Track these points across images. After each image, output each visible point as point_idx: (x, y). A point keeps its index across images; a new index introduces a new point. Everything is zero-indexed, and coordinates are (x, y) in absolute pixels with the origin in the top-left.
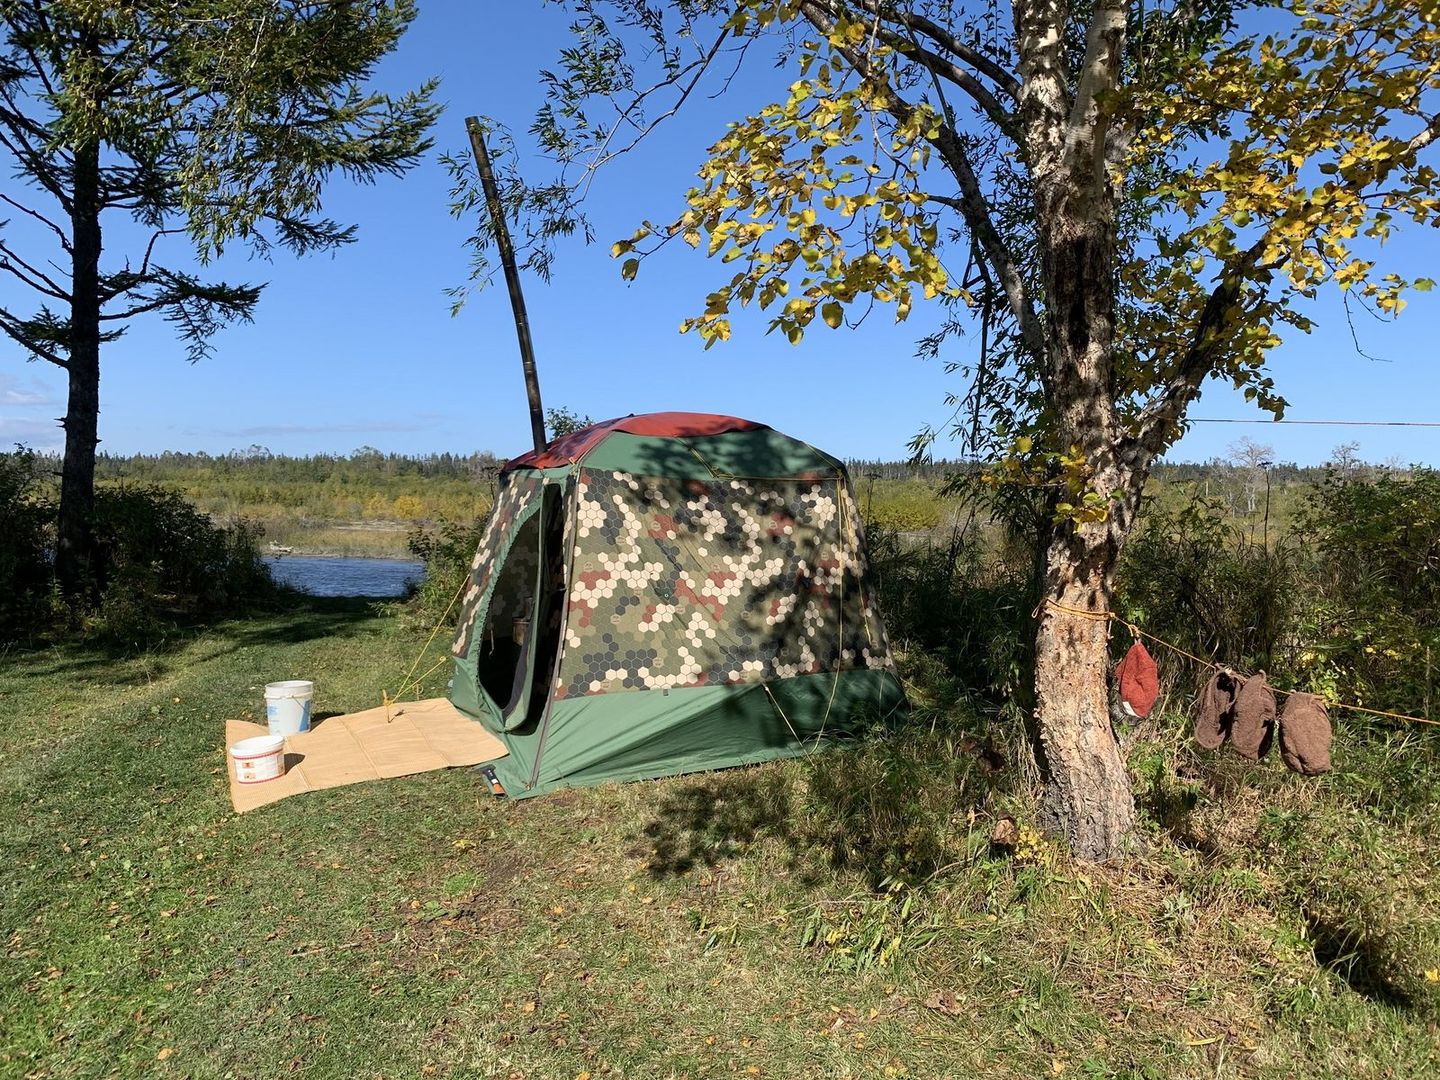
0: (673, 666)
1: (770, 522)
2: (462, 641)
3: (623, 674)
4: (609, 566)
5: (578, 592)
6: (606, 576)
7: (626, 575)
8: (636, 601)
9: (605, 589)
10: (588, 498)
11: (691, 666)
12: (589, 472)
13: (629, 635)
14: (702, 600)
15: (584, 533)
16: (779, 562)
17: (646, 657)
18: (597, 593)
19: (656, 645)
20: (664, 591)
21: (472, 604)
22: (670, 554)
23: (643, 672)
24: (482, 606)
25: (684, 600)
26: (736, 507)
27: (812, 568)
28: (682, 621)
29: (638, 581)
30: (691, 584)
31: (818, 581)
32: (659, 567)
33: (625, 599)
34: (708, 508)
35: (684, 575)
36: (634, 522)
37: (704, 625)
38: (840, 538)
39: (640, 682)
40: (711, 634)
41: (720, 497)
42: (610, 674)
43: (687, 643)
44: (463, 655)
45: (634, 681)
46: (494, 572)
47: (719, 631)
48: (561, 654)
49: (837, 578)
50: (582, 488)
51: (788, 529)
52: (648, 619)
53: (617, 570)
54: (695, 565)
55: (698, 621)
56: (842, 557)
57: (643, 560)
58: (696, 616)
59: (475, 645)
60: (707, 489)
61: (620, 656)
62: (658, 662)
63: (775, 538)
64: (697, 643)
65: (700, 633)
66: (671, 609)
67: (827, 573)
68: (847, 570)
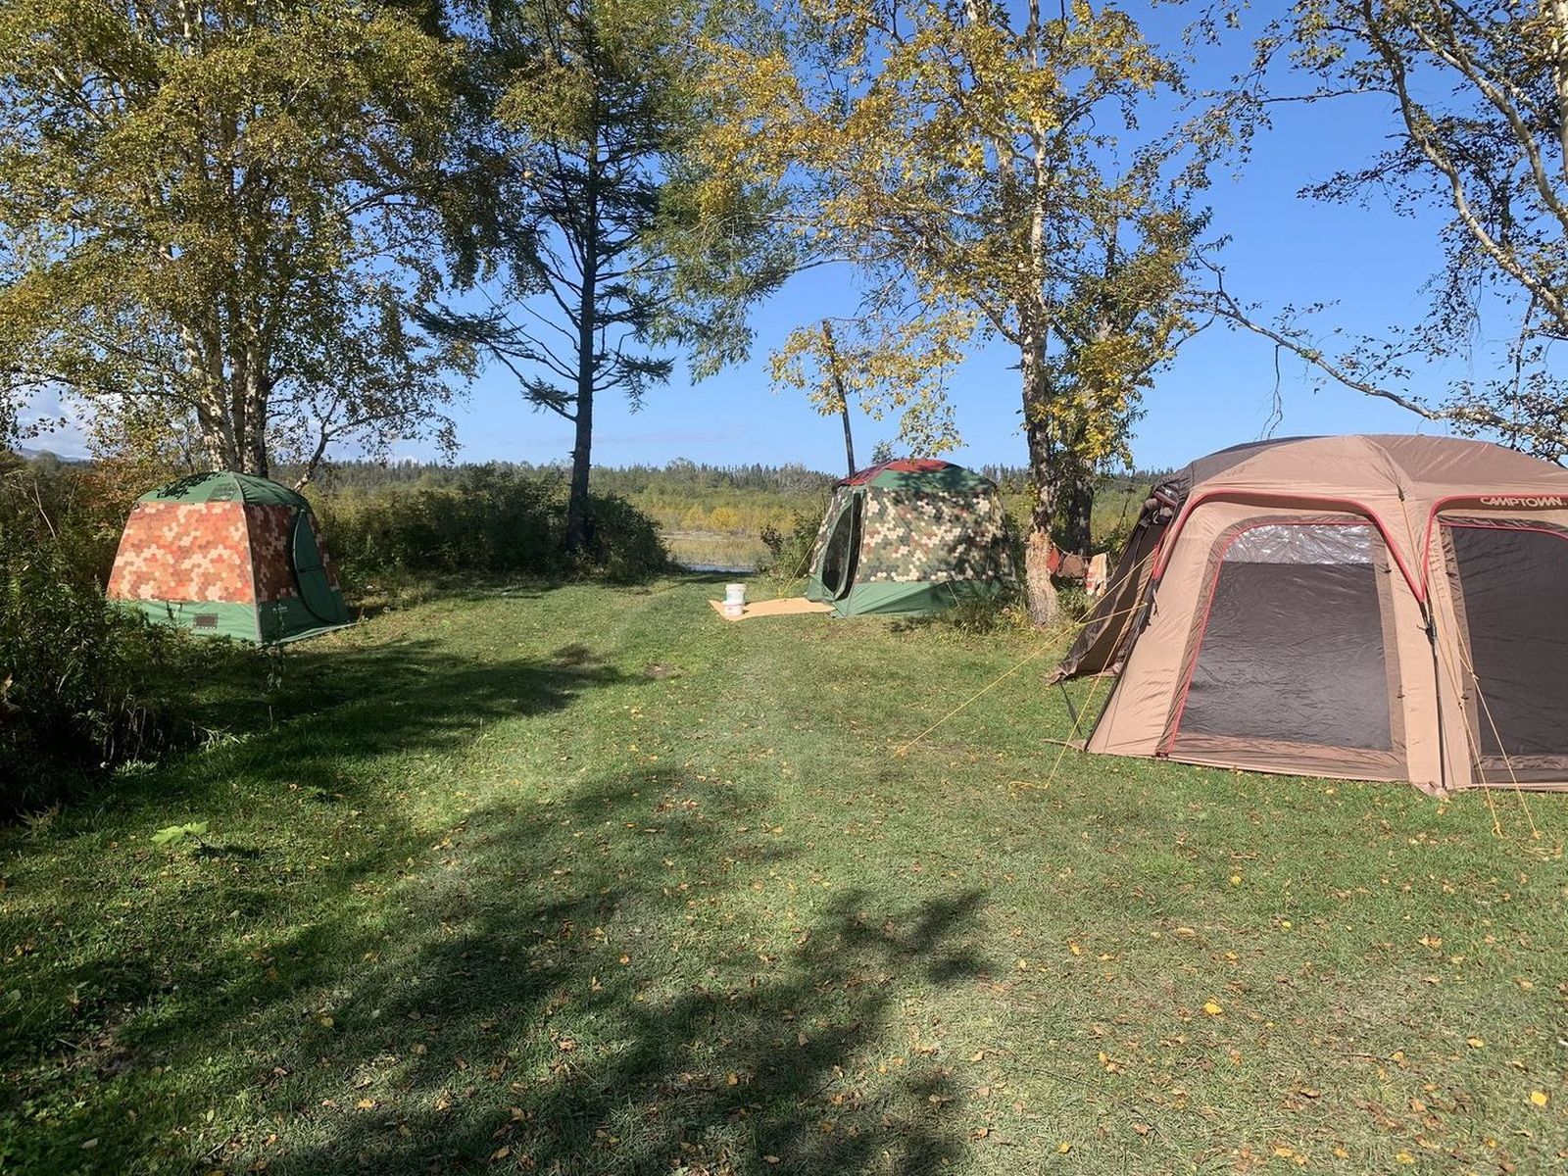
0: (907, 572)
1: (956, 511)
2: (814, 567)
3: (885, 574)
4: (880, 529)
5: (866, 540)
6: (879, 533)
7: (887, 533)
8: (891, 544)
9: (878, 539)
10: (872, 499)
11: (914, 575)
12: (873, 488)
13: (888, 559)
14: (921, 545)
15: (870, 514)
16: (959, 529)
17: (895, 568)
18: (874, 540)
19: (899, 563)
20: (904, 540)
21: (819, 550)
22: (908, 524)
23: (893, 574)
24: (824, 550)
25: (913, 545)
26: (941, 504)
27: (976, 533)
28: (911, 554)
29: (893, 536)
30: (916, 538)
31: (978, 539)
32: (902, 530)
33: (886, 543)
34: (927, 504)
35: (913, 534)
36: (892, 510)
37: (921, 556)
38: (991, 519)
39: (892, 578)
40: (924, 560)
41: (933, 498)
42: (879, 574)
43: (913, 563)
44: (815, 573)
45: (889, 578)
46: (829, 535)
47: (928, 559)
48: (859, 565)
49: (988, 538)
50: (870, 495)
51: (965, 515)
52: (896, 552)
53: (884, 530)
54: (919, 530)
55: (919, 554)
56: (992, 529)
57: (895, 527)
58: (918, 552)
59: (821, 568)
60: (927, 495)
61: (884, 567)
62: (900, 570)
63: (958, 518)
64: (918, 563)
65: (919, 559)
66: (907, 548)
67: (983, 536)
68: (994, 535)
